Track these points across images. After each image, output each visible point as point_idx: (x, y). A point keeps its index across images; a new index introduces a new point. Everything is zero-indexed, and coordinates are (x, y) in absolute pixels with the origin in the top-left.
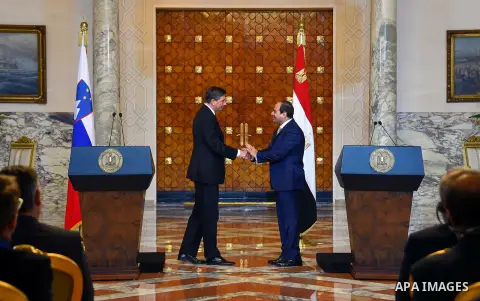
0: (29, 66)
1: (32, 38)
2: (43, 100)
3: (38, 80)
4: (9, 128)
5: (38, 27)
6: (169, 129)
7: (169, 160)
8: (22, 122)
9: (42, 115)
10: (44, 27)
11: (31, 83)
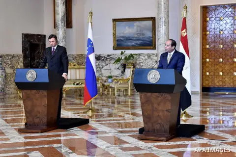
0: (149, 34)
1: (150, 23)
2: (154, 48)
3: (152, 40)
4: (141, 60)
5: (152, 18)
6: (208, 60)
7: (208, 74)
8: (146, 57)
9: (154, 54)
10: (155, 18)
11: (149, 42)
